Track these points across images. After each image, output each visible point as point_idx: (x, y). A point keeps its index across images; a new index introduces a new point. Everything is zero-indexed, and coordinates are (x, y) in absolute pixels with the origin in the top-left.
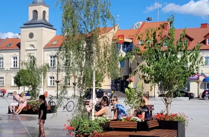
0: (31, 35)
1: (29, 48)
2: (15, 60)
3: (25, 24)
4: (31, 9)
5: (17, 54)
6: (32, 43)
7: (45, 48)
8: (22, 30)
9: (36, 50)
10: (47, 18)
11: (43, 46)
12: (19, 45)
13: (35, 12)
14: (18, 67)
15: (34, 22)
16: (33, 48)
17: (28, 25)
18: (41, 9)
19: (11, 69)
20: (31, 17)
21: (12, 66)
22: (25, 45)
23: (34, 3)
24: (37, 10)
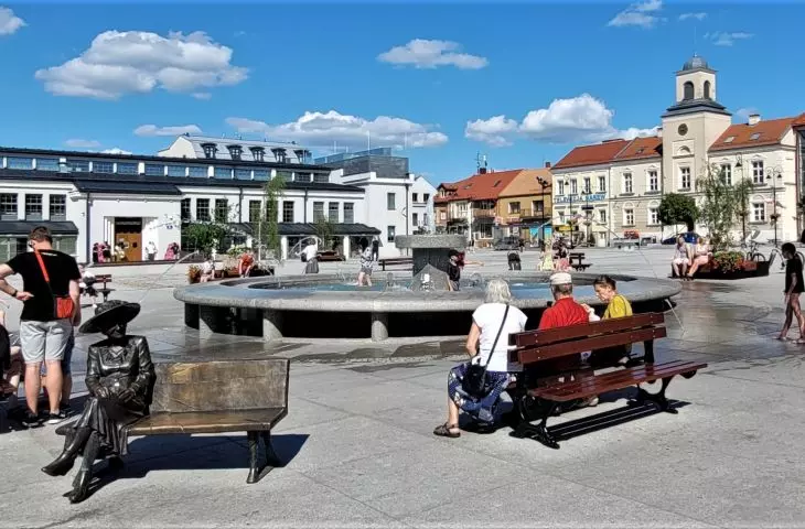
0: (683, 130)
1: (679, 154)
2: (654, 177)
3: (670, 110)
4: (681, 80)
5: (657, 166)
6: (685, 143)
7: (710, 151)
8: (665, 120)
9: (693, 156)
10: (713, 95)
11: (707, 148)
12: (659, 150)
13: (689, 85)
14: (659, 189)
15: (688, 103)
16: (687, 153)
17: (676, 110)
18: (698, 79)
19: (646, 193)
20: (680, 96)
21: (649, 189)
22: (672, 148)
23: (687, 69)
24: (694, 82)
